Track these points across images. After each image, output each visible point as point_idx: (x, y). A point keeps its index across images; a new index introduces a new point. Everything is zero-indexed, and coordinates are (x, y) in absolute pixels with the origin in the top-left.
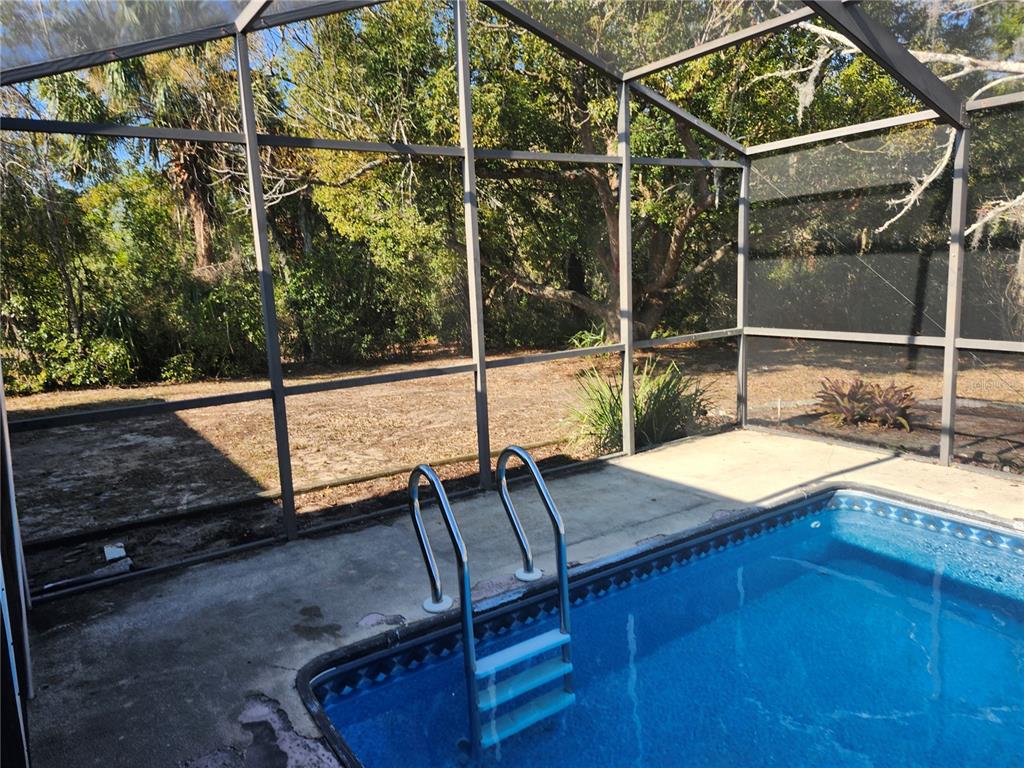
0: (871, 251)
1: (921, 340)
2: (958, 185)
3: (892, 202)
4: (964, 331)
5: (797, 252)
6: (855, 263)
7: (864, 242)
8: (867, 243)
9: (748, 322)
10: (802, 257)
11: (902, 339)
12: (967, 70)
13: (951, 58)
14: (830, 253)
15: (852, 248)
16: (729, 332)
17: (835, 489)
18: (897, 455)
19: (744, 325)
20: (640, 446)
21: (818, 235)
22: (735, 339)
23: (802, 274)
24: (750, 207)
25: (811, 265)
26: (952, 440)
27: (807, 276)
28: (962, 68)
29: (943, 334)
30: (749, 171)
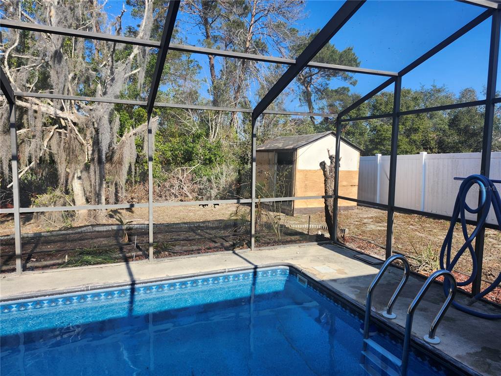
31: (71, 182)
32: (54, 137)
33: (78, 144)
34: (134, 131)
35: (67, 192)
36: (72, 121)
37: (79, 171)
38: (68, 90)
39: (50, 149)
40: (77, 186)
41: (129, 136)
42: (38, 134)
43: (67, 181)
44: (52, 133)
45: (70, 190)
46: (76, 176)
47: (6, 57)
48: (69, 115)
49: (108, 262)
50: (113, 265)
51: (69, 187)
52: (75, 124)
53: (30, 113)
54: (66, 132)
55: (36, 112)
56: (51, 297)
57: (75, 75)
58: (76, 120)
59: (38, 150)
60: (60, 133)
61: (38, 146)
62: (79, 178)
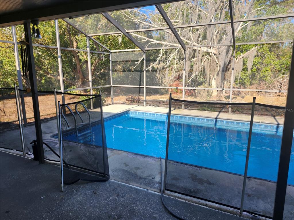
0: (134, 71)
1: (141, 86)
2: (145, 61)
3: (136, 63)
4: (147, 85)
5: (118, 71)
6: (131, 74)
7: (132, 69)
8: (133, 70)
9: (113, 84)
10: (119, 72)
11: (138, 86)
12: (147, 40)
13: (144, 37)
14: (125, 71)
15: (130, 71)
16: (109, 86)
17: (129, 110)
18: (138, 106)
19: (112, 85)
20: (94, 108)
21: (123, 67)
22: (111, 87)
23: (119, 76)
24: (112, 62)
25: (121, 74)
26: (146, 102)
27: (121, 77)
28: (146, 39)
29: (144, 85)
30: (111, 55)
31: (212, 81)
32: (206, 61)
33: (216, 63)
34: (243, 56)
35: (209, 85)
36: (214, 53)
37: (215, 76)
38: (214, 39)
39: (204, 66)
40: (214, 83)
41: (240, 58)
42: (200, 60)
43: (210, 80)
44: (205, 59)
45: (211, 85)
46: (214, 78)
47: (191, 29)
48: (213, 51)
49: (212, 111)
50: (214, 112)
51: (210, 83)
52: (215, 54)
53: (197, 51)
54: (211, 58)
55: (199, 51)
56: (189, 116)
57: (219, 31)
58: (215, 53)
59: (199, 67)
60: (208, 59)
61: (199, 65)
62: (215, 79)
